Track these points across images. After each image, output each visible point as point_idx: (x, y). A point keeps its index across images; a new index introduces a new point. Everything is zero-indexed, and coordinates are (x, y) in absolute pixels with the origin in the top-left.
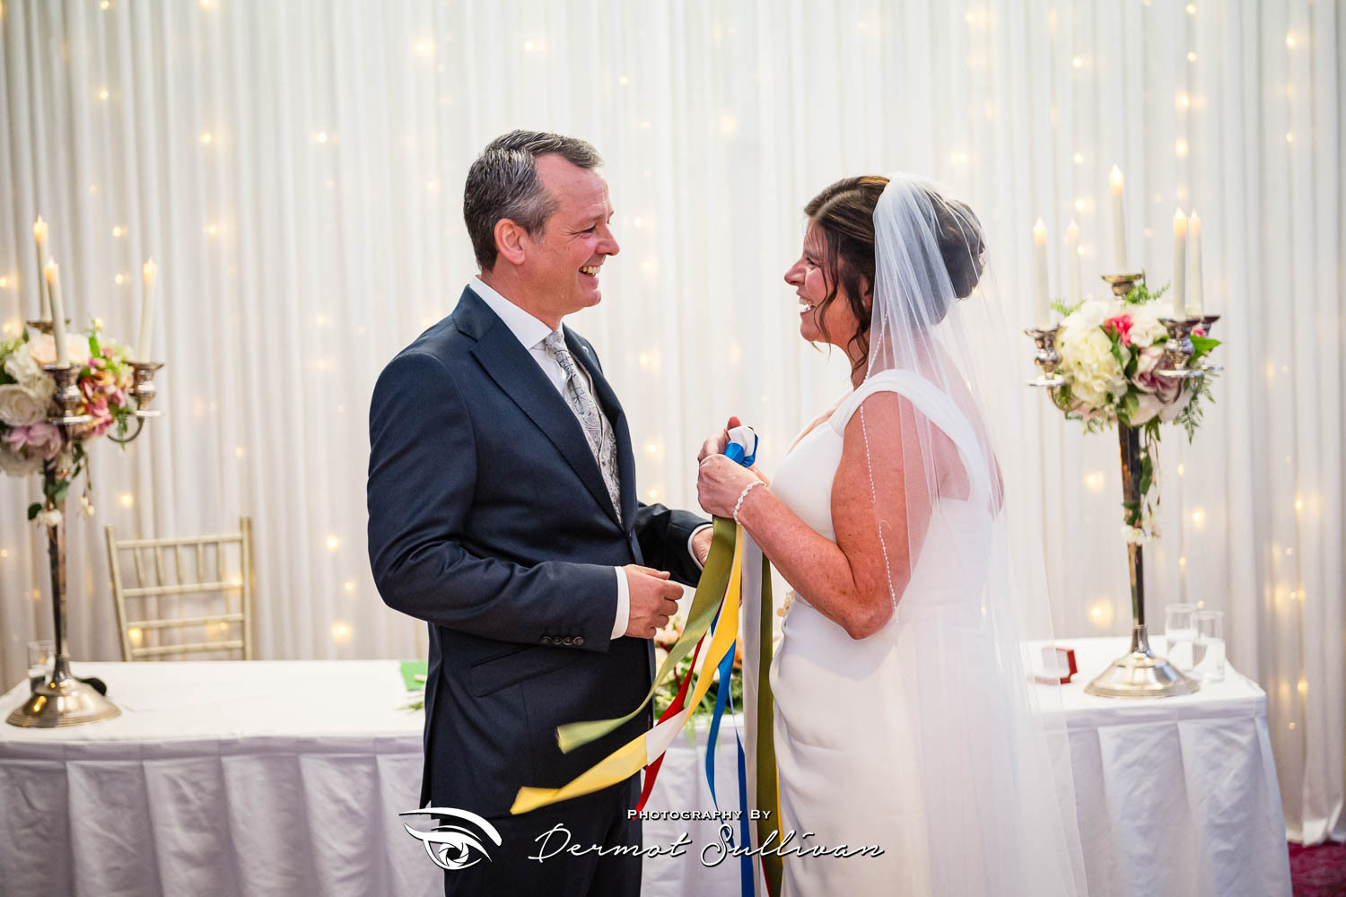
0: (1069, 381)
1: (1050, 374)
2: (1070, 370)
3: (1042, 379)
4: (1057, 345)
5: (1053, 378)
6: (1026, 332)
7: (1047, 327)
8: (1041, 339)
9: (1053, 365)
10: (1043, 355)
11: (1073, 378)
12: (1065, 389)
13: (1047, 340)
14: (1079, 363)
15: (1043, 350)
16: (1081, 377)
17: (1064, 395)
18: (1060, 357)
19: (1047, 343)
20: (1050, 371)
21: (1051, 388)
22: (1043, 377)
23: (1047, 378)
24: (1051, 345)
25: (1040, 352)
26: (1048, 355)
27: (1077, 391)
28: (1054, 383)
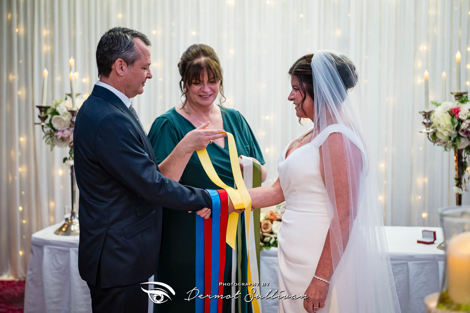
0: (435, 131)
1: (428, 128)
2: (436, 127)
3: (424, 130)
4: (432, 117)
5: (429, 130)
6: (419, 112)
7: (427, 111)
8: (425, 115)
9: (428, 125)
10: (425, 121)
11: (436, 130)
12: (434, 134)
13: (427, 115)
14: (439, 125)
15: (425, 119)
16: (439, 130)
17: (434, 137)
18: (432, 123)
19: (427, 117)
20: (428, 127)
21: (428, 134)
22: (425, 129)
23: (427, 130)
24: (429, 118)
25: (424, 120)
26: (427, 121)
27: (438, 135)
28: (429, 131)
